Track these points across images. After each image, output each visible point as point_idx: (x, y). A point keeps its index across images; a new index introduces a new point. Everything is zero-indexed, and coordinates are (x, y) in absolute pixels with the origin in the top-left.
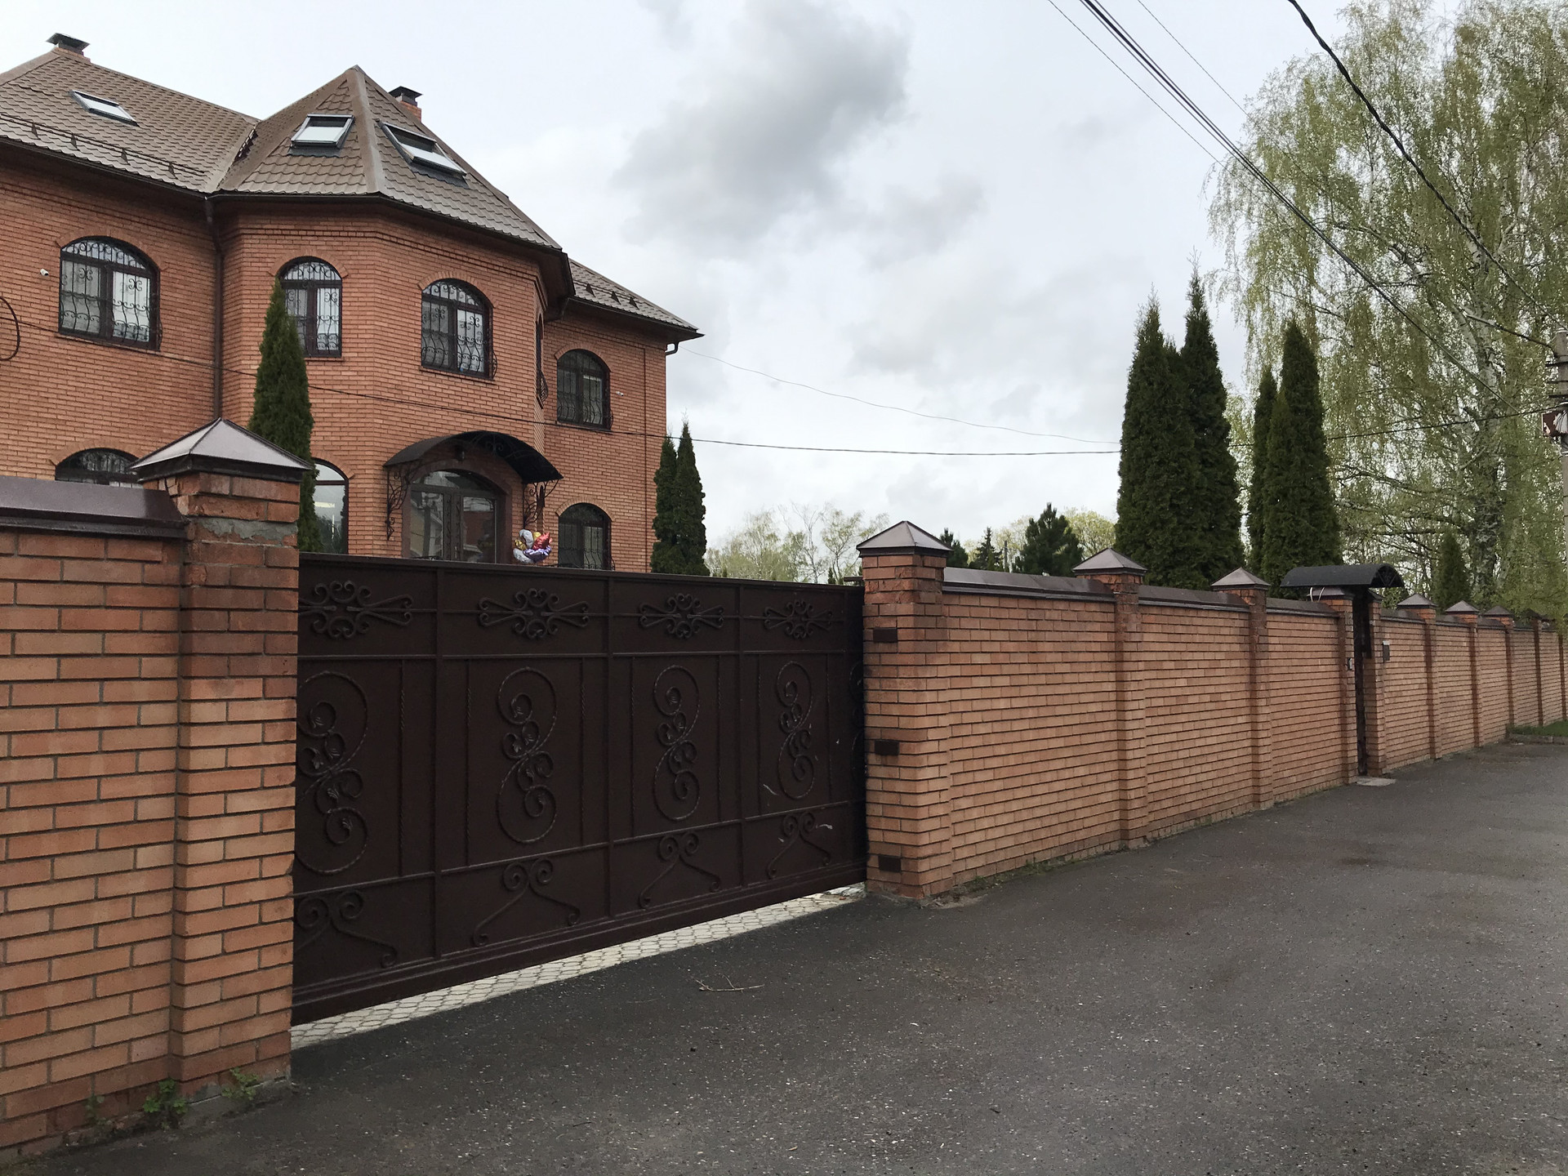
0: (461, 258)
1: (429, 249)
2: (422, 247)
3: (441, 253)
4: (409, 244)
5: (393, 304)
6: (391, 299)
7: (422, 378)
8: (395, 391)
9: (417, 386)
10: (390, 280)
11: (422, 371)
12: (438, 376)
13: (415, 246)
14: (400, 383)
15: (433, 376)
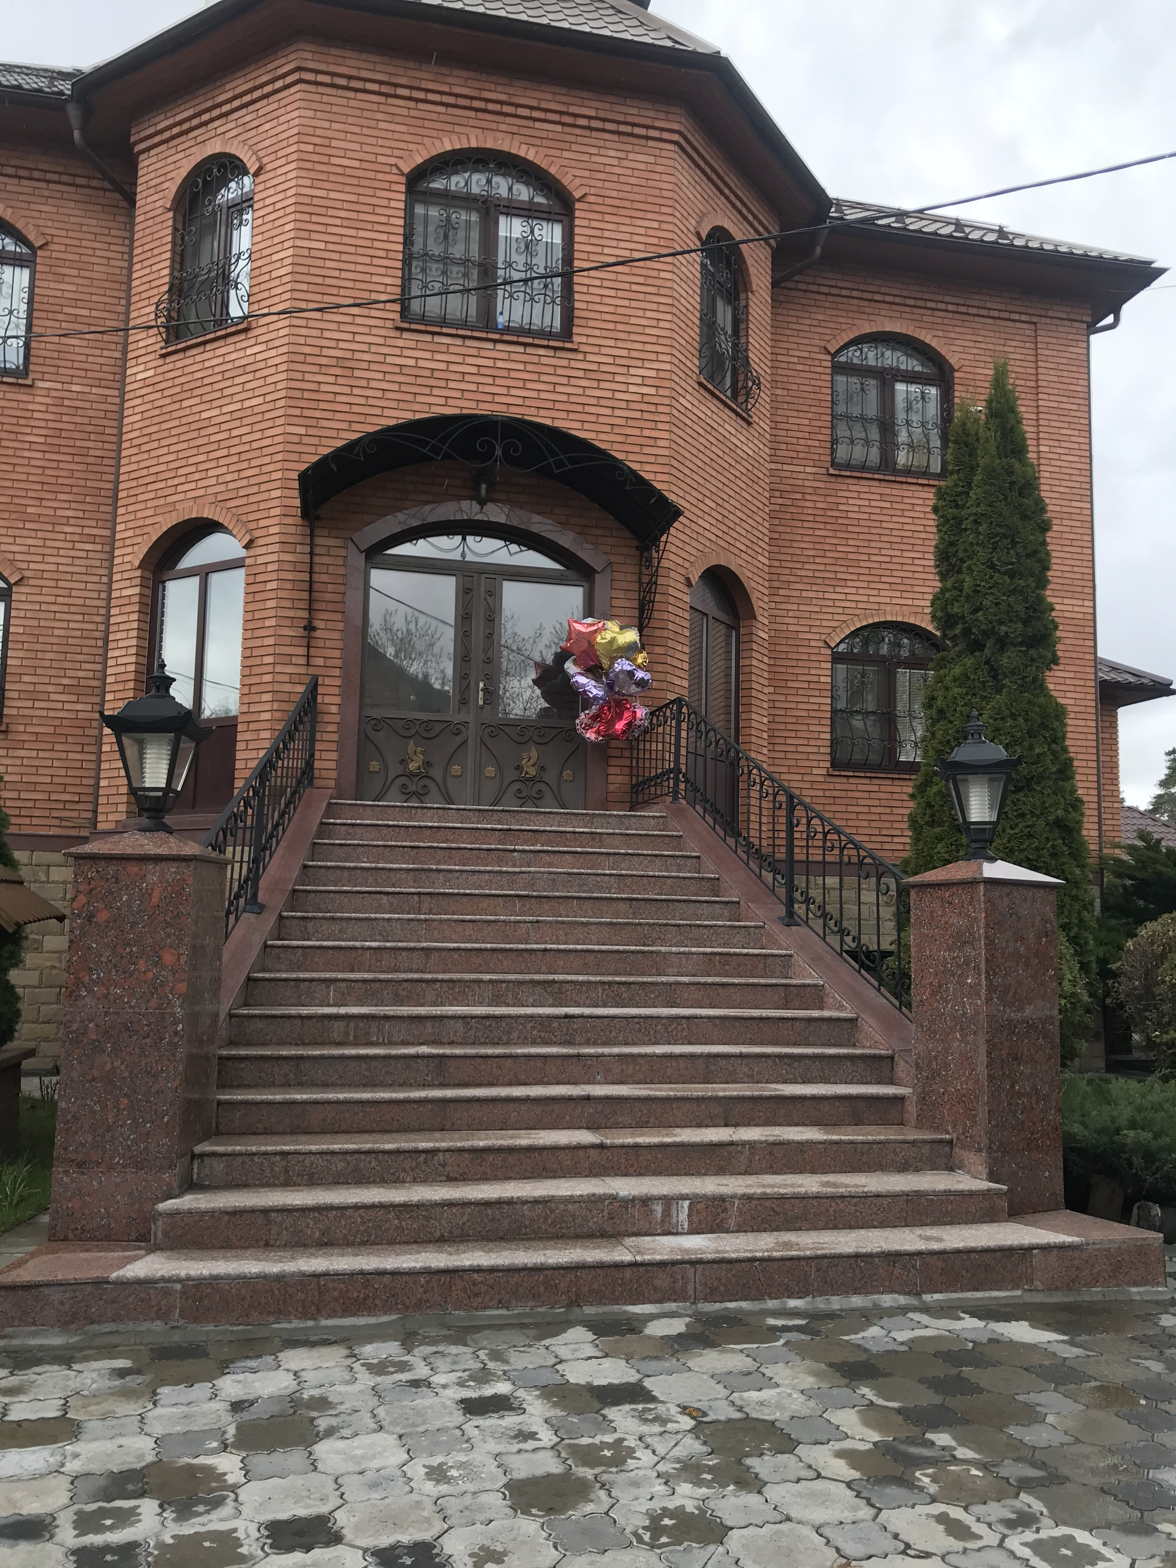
0: (497, 107)
1: (421, 95)
2: (405, 92)
3: (451, 100)
4: (375, 87)
5: (339, 205)
6: (333, 195)
7: (400, 343)
8: (338, 371)
9: (389, 359)
10: (334, 160)
11: (402, 330)
12: (437, 339)
13: (389, 91)
14: (348, 355)
15: (428, 338)
